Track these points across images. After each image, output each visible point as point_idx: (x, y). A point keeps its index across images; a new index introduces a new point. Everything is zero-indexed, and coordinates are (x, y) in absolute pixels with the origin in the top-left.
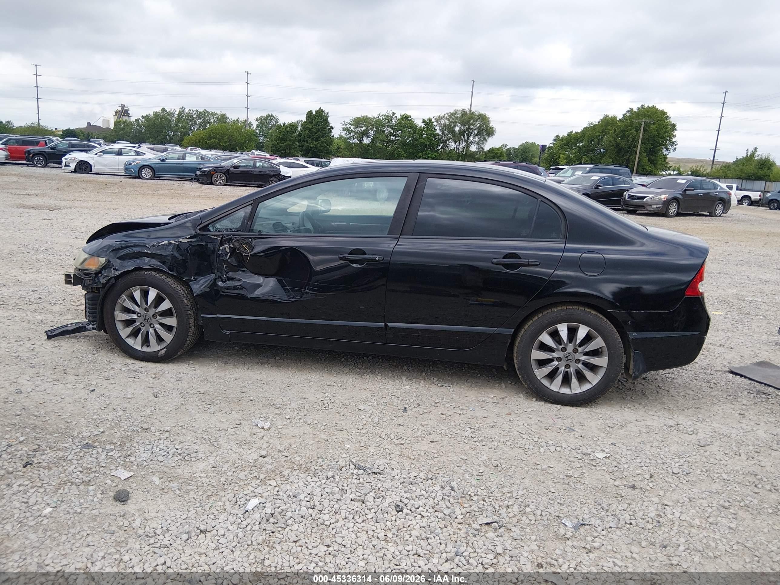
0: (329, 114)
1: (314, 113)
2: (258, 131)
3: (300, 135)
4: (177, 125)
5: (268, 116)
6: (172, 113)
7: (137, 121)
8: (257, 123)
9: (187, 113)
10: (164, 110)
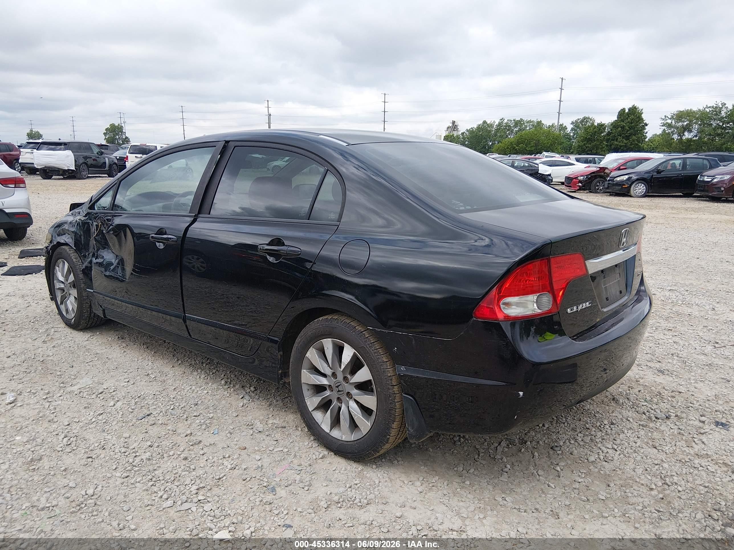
0: (643, 111)
1: (627, 111)
2: (572, 134)
3: (609, 134)
4: (496, 135)
5: (585, 118)
6: (491, 125)
7: (463, 134)
8: (572, 126)
9: (506, 123)
10: (485, 122)
